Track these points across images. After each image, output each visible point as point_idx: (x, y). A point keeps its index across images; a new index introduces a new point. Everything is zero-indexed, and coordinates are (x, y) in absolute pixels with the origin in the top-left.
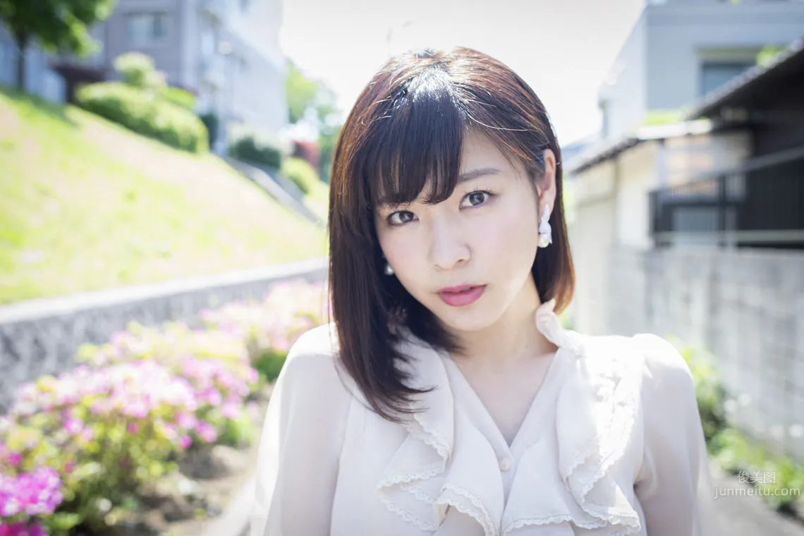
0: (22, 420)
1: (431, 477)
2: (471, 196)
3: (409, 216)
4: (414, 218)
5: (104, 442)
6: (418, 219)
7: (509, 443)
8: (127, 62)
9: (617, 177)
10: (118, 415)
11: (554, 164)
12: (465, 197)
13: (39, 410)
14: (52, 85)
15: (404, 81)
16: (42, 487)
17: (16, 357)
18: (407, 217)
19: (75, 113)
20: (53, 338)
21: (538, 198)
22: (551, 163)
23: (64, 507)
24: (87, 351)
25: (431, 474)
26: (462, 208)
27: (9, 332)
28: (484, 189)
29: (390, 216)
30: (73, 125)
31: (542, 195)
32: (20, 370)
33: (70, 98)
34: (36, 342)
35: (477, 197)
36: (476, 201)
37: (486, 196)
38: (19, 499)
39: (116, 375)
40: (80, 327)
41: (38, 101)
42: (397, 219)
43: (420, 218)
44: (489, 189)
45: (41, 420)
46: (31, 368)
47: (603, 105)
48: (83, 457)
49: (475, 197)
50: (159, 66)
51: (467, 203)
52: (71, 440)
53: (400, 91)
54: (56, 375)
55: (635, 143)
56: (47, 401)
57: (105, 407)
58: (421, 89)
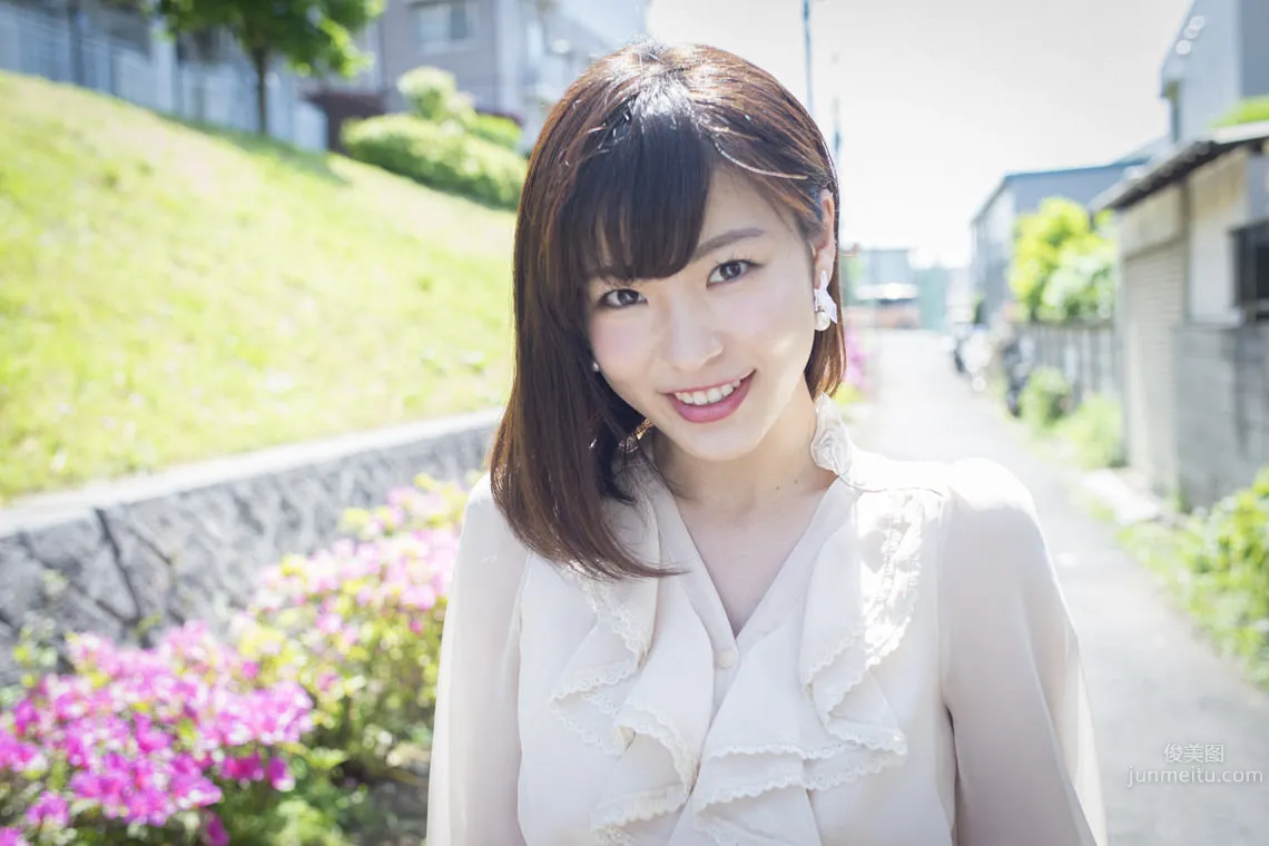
0: (265, 616)
1: (621, 680)
2: (722, 268)
3: (632, 296)
4: (640, 299)
5: (376, 648)
6: (645, 301)
7: (736, 633)
8: (413, 82)
9: (1186, 211)
10: (394, 609)
11: (833, 211)
12: (716, 269)
13: (289, 603)
14: (308, 124)
15: (624, 99)
16: (282, 708)
17: (259, 528)
18: (629, 298)
19: (340, 164)
20: (308, 499)
21: (813, 261)
22: (829, 209)
23: (321, 739)
24: (354, 517)
25: (621, 677)
26: (710, 285)
27: (244, 492)
28: (741, 257)
29: (606, 296)
30: (342, 182)
31: (817, 255)
32: (264, 546)
33: (334, 143)
34: (285, 505)
35: (732, 269)
36: (729, 272)
37: (743, 267)
38: (249, 725)
39: (392, 550)
40: (347, 481)
41: (287, 151)
42: (614, 299)
43: (649, 300)
44: (748, 258)
45: (290, 617)
46: (277, 543)
47: (1172, 91)
48: (345, 668)
49: (728, 269)
50: (462, 84)
51: (717, 277)
52: (330, 643)
53: (619, 114)
54: (310, 554)
55: (1211, 153)
56: (298, 588)
57: (377, 595)
58: (650, 110)
